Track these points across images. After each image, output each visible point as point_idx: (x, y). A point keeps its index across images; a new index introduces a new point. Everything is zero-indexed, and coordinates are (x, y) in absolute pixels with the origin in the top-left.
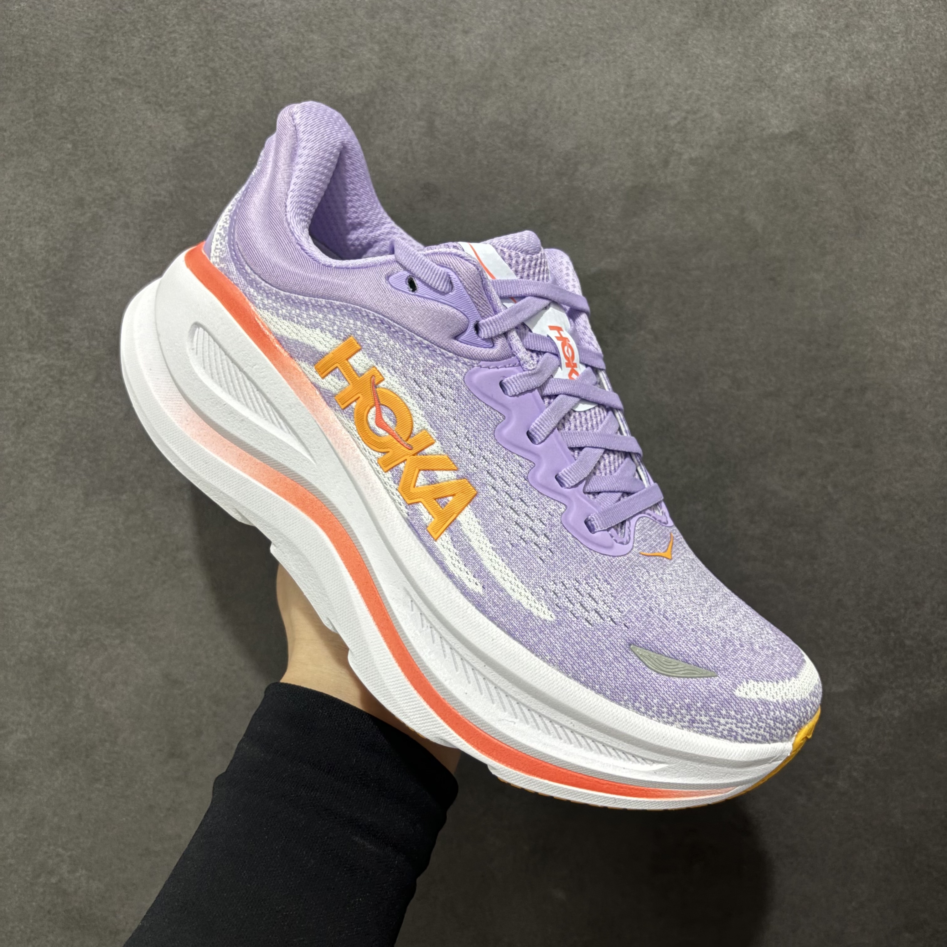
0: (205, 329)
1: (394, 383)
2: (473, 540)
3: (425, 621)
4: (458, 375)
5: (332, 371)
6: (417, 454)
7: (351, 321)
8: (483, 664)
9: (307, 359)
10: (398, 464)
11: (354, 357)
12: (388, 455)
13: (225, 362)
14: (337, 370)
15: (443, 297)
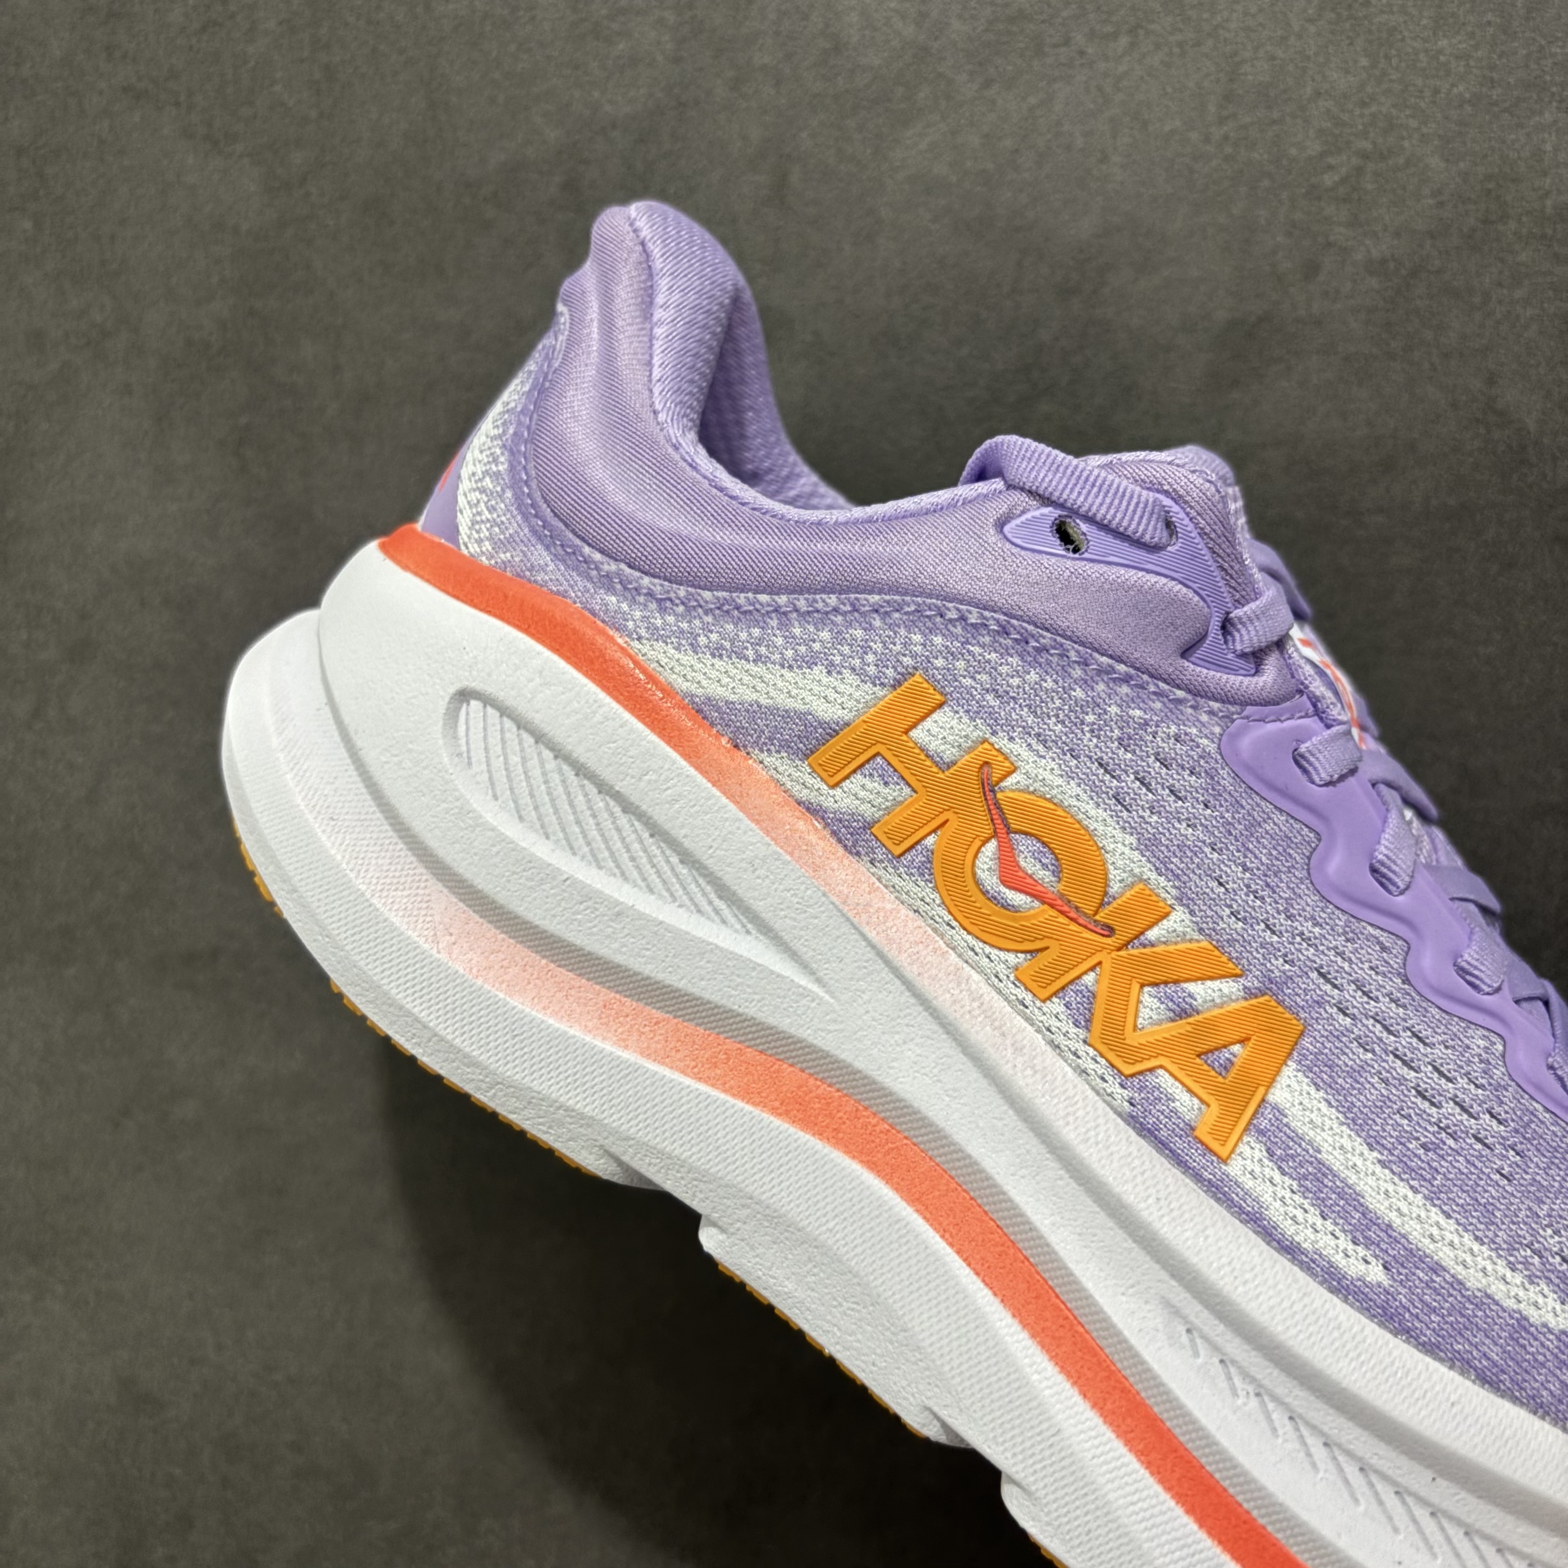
0: (487, 700)
1: (1047, 775)
2: (1326, 1147)
3: (1237, 1381)
4: (1205, 742)
5: (862, 766)
6: (1125, 946)
7: (917, 638)
8: (1429, 1474)
9: (785, 746)
10: (1079, 977)
11: (928, 723)
12: (1044, 959)
13: (556, 778)
14: (879, 759)
15: (1153, 557)
